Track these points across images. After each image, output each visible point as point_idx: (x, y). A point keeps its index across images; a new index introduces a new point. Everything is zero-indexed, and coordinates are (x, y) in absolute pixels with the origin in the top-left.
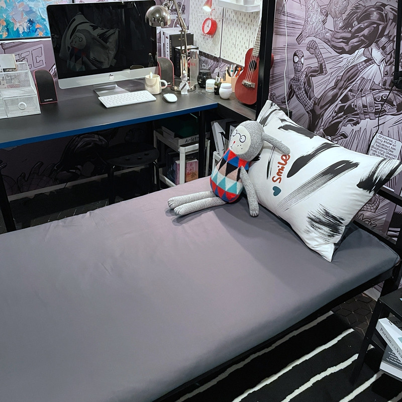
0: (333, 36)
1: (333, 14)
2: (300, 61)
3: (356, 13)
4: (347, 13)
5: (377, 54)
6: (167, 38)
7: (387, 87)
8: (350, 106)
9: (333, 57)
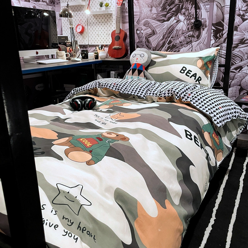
0: (157, 16)
1: (155, 5)
2: (140, 32)
3: (166, 3)
4: (162, 4)
5: (181, 17)
7: (190, 30)
8: (173, 44)
9: (159, 25)
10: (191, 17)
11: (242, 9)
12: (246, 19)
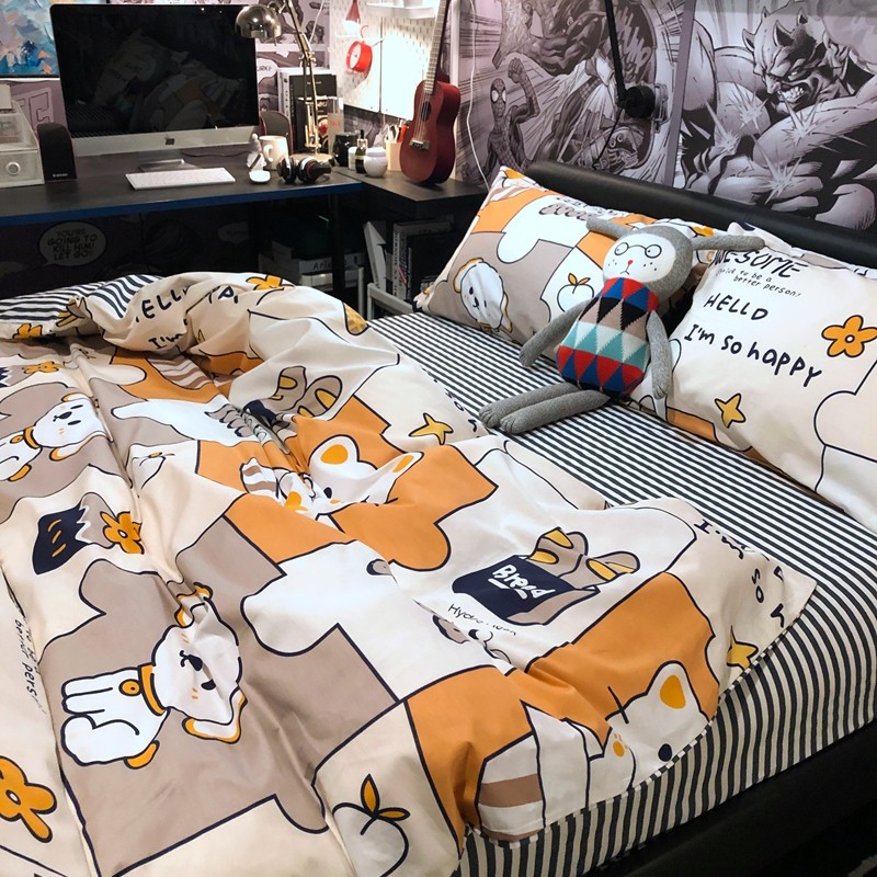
0: (542, 47)
1: (539, 7)
2: (501, 97)
3: (566, 4)
4: (558, 4)
5: (604, 68)
6: (286, 81)
7: (622, 120)
9: (545, 83)
10: (628, 73)
11: (772, 72)
12: (784, 116)
